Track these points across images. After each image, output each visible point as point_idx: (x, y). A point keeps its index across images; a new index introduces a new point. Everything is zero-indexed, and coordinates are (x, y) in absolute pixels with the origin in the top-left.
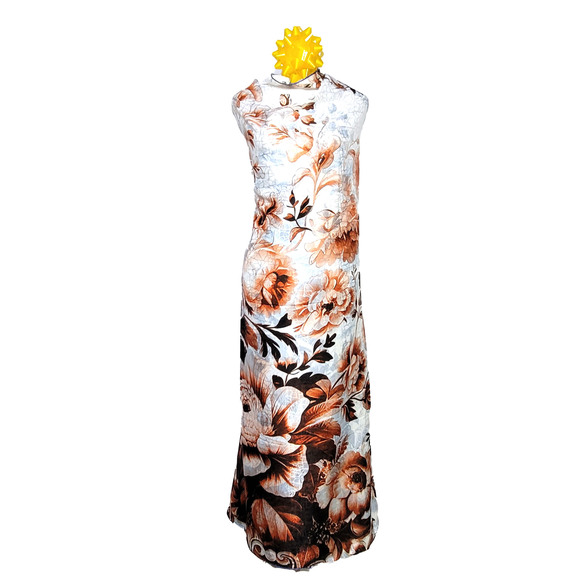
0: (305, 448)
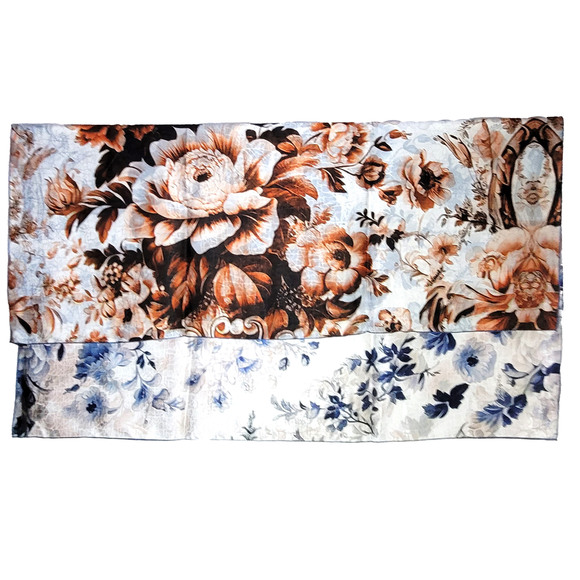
0: (275, 202)
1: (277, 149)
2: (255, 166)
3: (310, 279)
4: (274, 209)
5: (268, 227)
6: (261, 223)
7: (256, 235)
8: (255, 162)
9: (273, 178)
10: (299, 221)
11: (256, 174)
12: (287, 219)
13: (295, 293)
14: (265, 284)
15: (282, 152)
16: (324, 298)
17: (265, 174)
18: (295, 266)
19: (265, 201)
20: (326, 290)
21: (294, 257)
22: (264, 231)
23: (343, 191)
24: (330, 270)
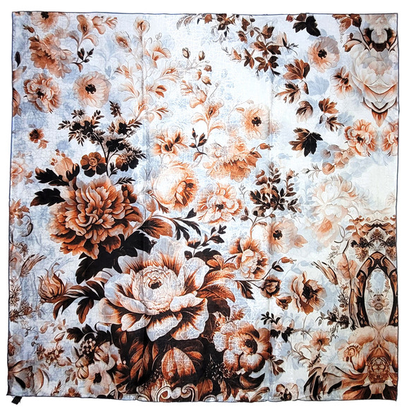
0: (206, 301)
1: (207, 264)
2: (192, 276)
3: (229, 358)
4: (205, 307)
5: (201, 319)
6: (197, 317)
7: (193, 325)
8: (192, 273)
9: (204, 285)
10: (222, 316)
11: (193, 282)
12: (214, 314)
13: (218, 367)
14: (198, 360)
15: (210, 267)
16: (238, 373)
17: (199, 282)
18: (219, 348)
19: (199, 300)
20: (240, 367)
21: (218, 342)
22: (199, 322)
23: (252, 298)
24: (243, 353)
